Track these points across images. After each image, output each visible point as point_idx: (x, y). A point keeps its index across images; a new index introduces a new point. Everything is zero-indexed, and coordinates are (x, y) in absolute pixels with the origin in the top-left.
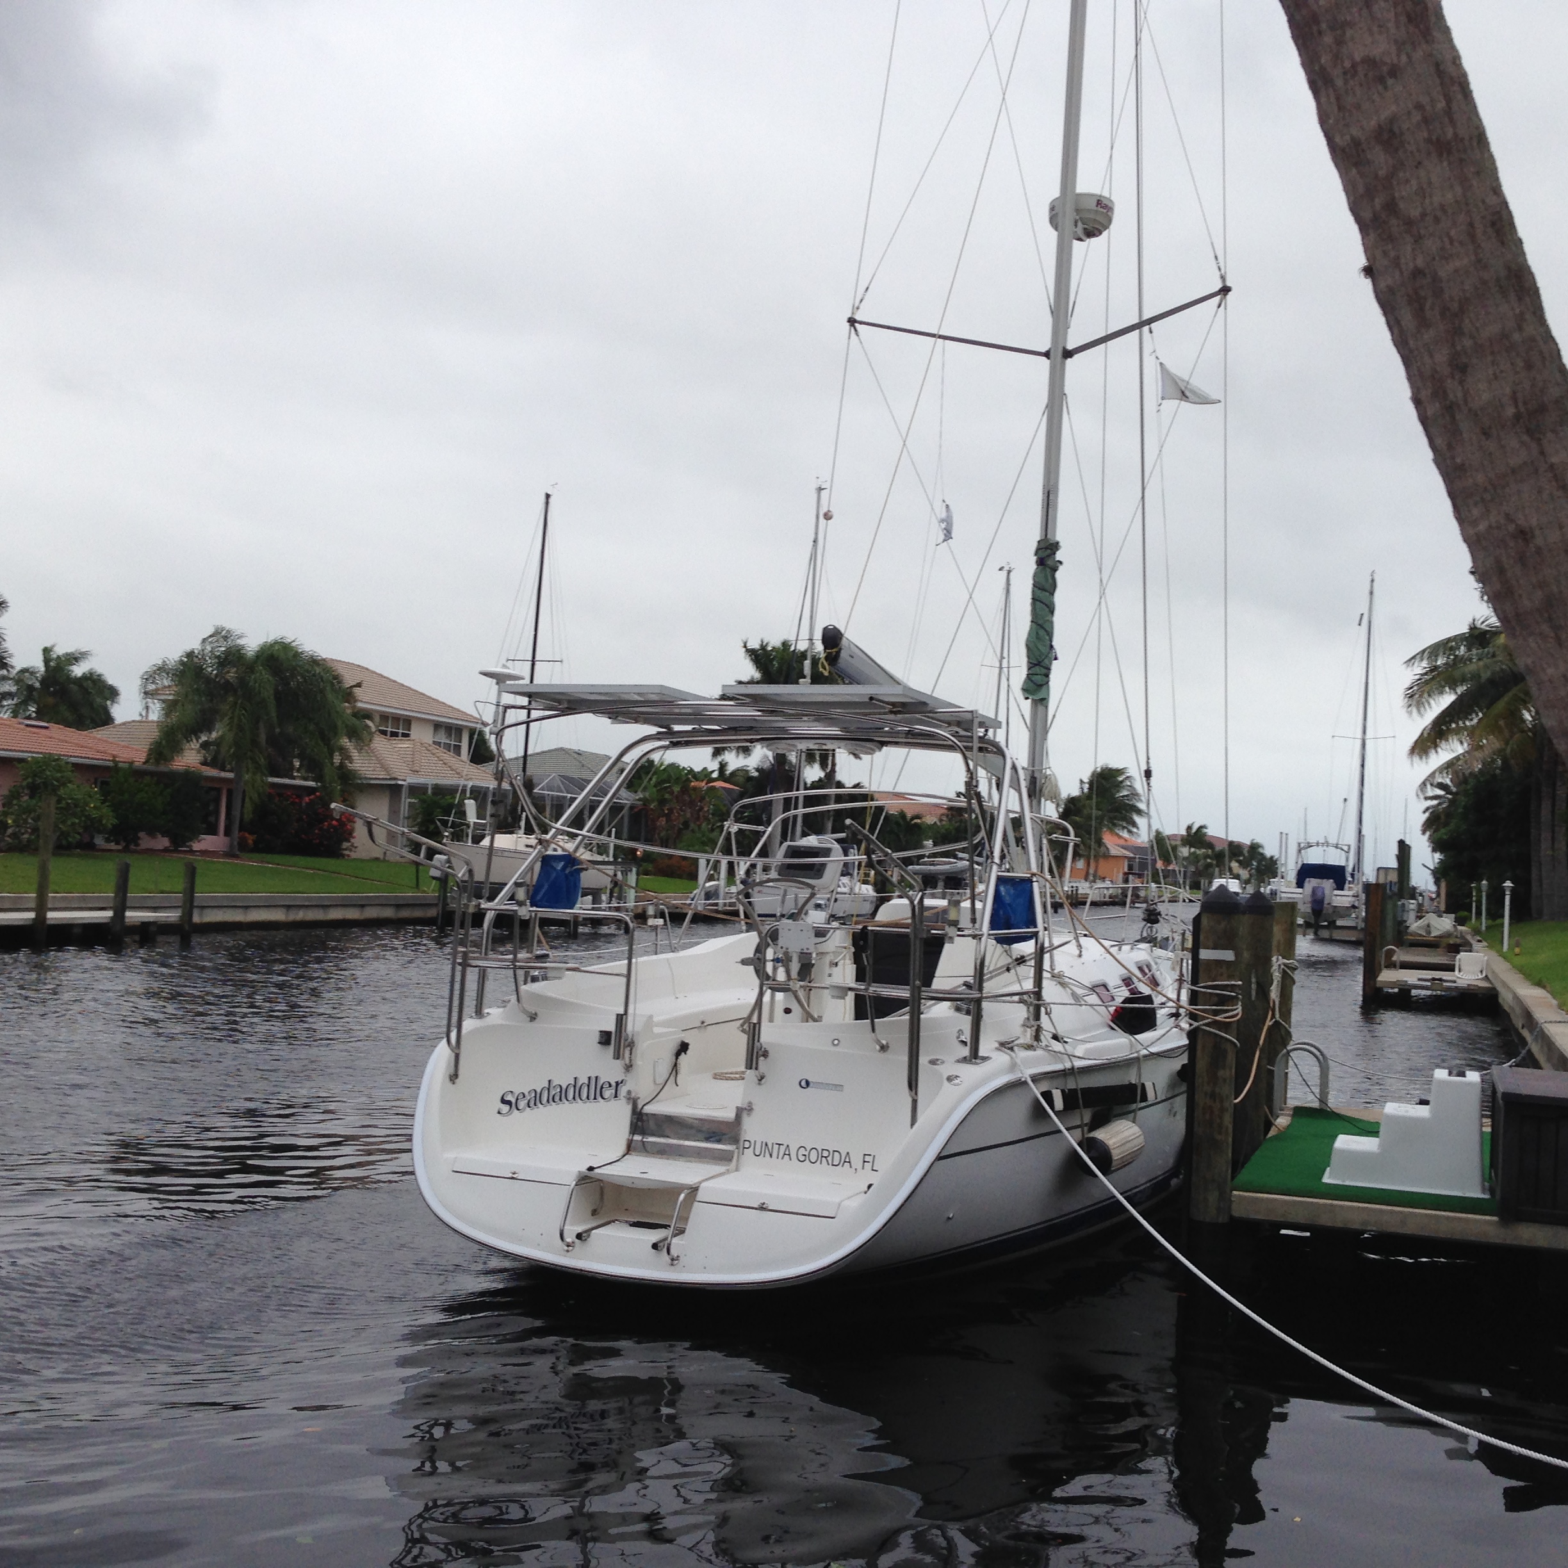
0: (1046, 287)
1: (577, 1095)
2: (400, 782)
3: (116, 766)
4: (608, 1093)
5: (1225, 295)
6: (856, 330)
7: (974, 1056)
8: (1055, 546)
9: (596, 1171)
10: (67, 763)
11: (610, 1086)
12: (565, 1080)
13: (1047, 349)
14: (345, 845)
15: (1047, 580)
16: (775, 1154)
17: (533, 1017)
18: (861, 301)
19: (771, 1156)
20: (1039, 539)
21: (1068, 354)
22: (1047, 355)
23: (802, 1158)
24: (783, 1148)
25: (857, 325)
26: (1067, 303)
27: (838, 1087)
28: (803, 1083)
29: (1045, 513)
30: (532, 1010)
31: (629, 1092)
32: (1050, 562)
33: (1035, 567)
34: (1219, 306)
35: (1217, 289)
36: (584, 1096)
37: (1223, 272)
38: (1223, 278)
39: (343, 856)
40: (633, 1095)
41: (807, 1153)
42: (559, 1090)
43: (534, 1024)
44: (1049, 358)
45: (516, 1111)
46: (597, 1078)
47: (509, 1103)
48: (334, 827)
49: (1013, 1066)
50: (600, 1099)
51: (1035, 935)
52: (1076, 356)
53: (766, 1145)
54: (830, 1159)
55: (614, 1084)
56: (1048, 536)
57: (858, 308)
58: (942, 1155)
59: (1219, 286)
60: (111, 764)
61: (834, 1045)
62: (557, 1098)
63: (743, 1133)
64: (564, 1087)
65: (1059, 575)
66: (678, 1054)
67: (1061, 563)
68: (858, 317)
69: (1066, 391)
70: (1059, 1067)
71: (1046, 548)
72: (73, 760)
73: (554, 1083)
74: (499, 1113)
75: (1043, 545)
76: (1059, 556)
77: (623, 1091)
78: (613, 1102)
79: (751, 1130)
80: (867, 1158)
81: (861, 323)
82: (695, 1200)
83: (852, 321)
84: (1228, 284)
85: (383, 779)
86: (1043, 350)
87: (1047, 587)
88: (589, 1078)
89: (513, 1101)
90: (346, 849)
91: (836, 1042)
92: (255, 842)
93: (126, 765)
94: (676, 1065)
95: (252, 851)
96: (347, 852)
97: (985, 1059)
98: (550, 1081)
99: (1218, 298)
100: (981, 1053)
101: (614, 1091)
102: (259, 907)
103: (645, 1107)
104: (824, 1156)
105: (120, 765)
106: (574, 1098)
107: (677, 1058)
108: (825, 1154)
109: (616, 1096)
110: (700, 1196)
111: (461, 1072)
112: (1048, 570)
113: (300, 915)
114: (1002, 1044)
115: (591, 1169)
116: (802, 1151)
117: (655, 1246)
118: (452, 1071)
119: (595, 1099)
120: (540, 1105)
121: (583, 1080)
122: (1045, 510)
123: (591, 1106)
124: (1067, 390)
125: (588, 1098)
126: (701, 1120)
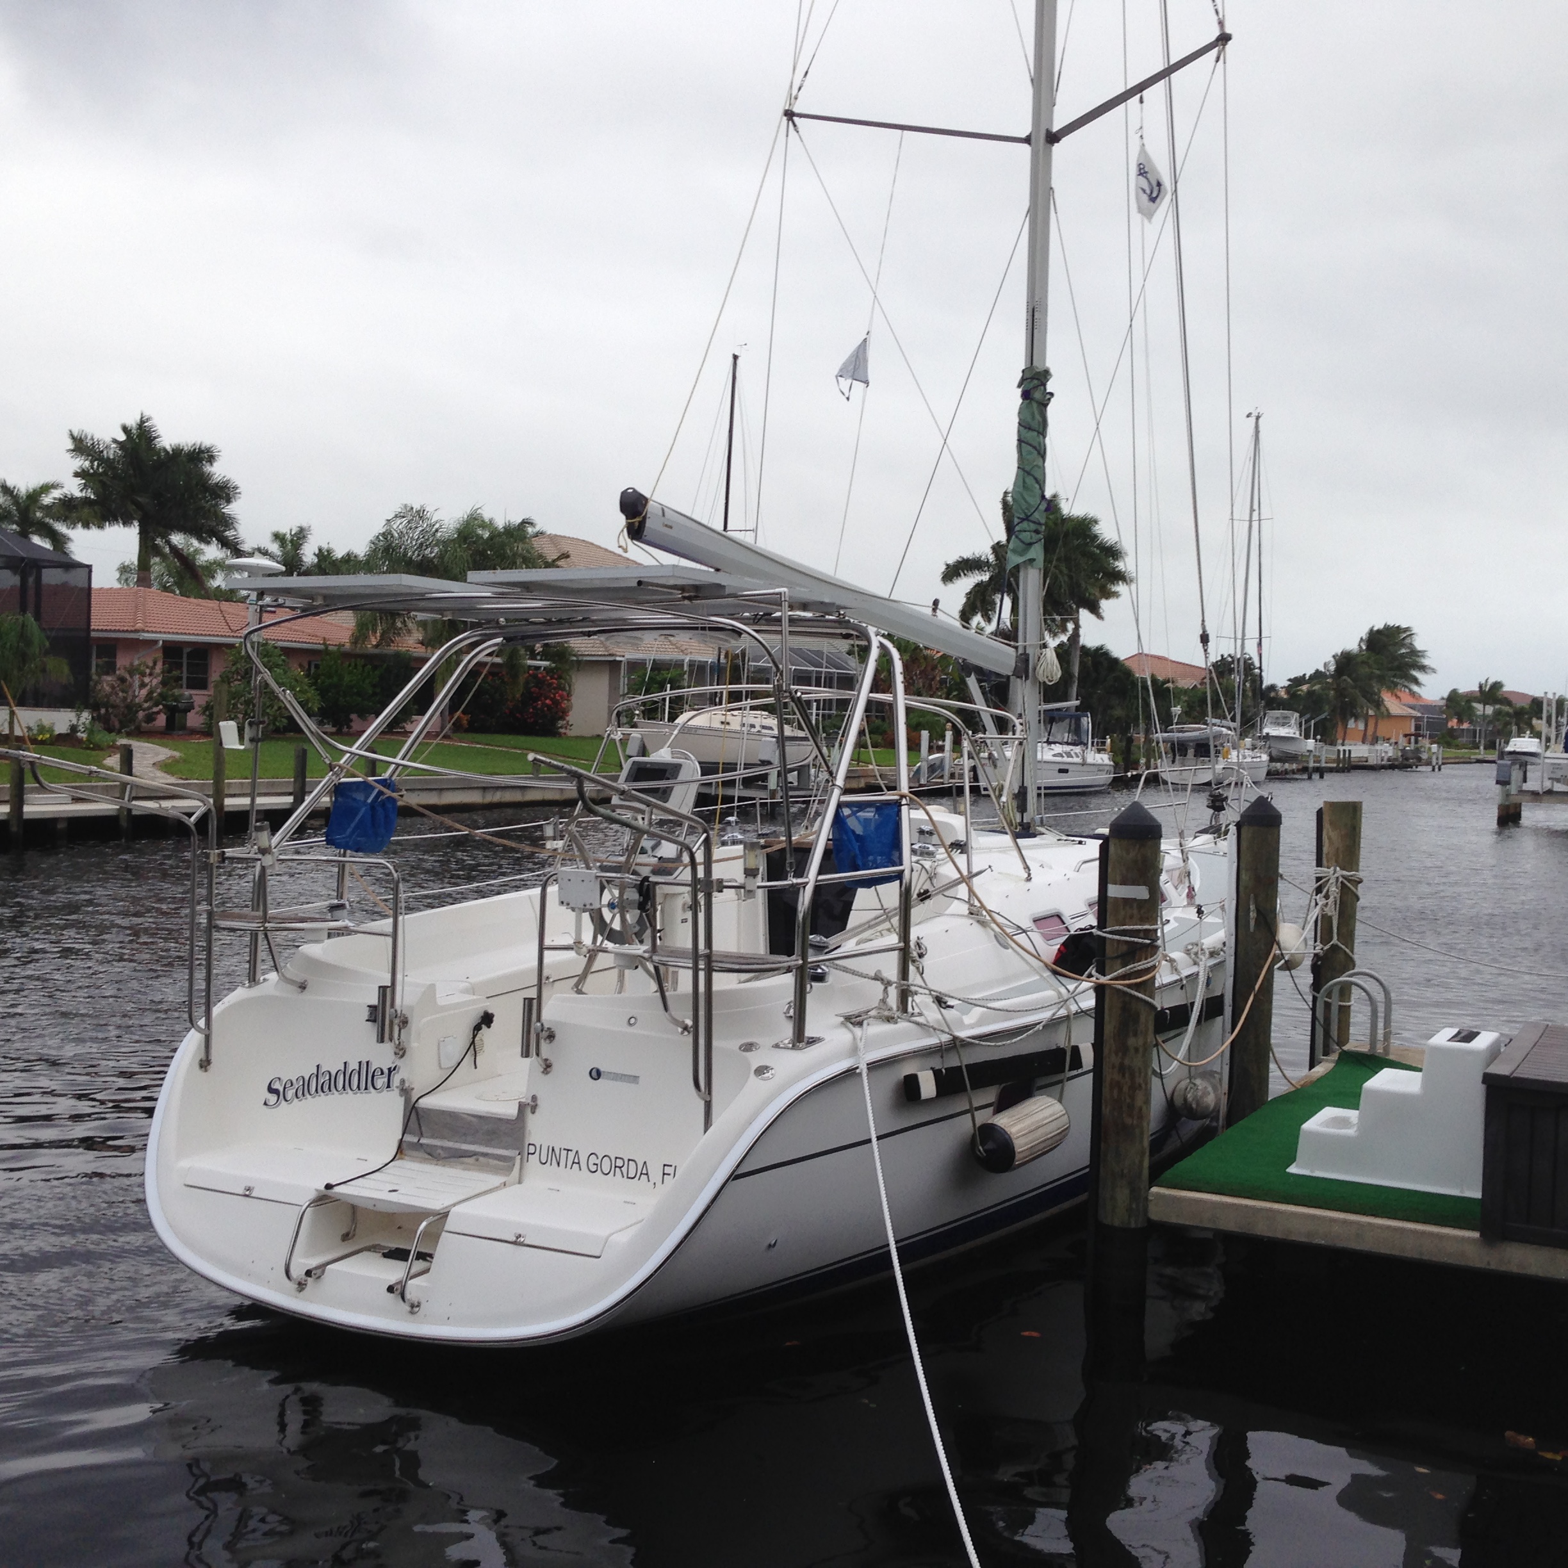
0: (1026, 57)
1: (346, 1086)
2: (618, 659)
3: (327, 648)
4: (380, 1082)
5: (1224, 45)
6: (795, 125)
7: (800, 1039)
8: (1045, 375)
9: (336, 1189)
10: (276, 648)
11: (382, 1073)
12: (334, 1066)
13: (1027, 133)
14: (561, 723)
15: (1033, 418)
16: (562, 1163)
17: (303, 987)
18: (800, 89)
19: (558, 1164)
20: (1023, 367)
21: (1053, 138)
22: (1027, 140)
23: (593, 1168)
24: (571, 1155)
25: (796, 119)
26: (1052, 74)
27: (634, 1079)
28: (594, 1074)
29: (1030, 337)
30: (299, 980)
31: (403, 1081)
32: (1037, 395)
33: (1021, 401)
34: (1218, 60)
35: (1213, 38)
36: (355, 1086)
37: (1221, 16)
38: (1221, 23)
39: (560, 735)
40: (407, 1085)
41: (598, 1162)
42: (327, 1078)
43: (306, 996)
44: (1030, 144)
45: (283, 1102)
46: (368, 1063)
47: (276, 1092)
48: (547, 706)
49: (854, 1050)
50: (371, 1089)
51: (899, 876)
52: (1064, 140)
53: (553, 1150)
54: (624, 1169)
55: (386, 1071)
56: (1035, 363)
57: (796, 98)
58: (739, 1172)
59: (1215, 33)
60: (322, 647)
61: (630, 1025)
62: (326, 1088)
63: (527, 1135)
64: (333, 1074)
65: (1051, 410)
66: (477, 1028)
67: (1052, 394)
68: (796, 109)
69: (1053, 186)
70: (931, 1041)
71: (1032, 378)
72: (280, 644)
73: (323, 1070)
74: (265, 1104)
75: (1028, 375)
76: (1050, 387)
77: (396, 1080)
78: (385, 1093)
79: (538, 1131)
80: (667, 1170)
81: (801, 116)
82: (442, 1230)
83: (789, 115)
84: (1228, 30)
85: (601, 655)
86: (1024, 136)
87: (1035, 425)
88: (360, 1063)
89: (281, 1090)
90: (561, 727)
91: (633, 1021)
92: (469, 722)
93: (335, 648)
94: (473, 1043)
95: (467, 731)
96: (562, 731)
97: (813, 1041)
98: (318, 1066)
99: (1215, 52)
100: (809, 1032)
101: (386, 1080)
102: (457, 789)
103: (420, 1100)
104: (619, 1166)
105: (330, 648)
106: (344, 1087)
107: (474, 1037)
108: (619, 1163)
109: (388, 1086)
110: (450, 1224)
111: (214, 1056)
112: (1035, 405)
113: (497, 797)
114: (848, 1019)
115: (329, 1187)
116: (593, 1159)
117: (391, 1289)
118: (202, 1055)
119: (366, 1089)
120: (308, 1096)
121: (353, 1066)
122: (1030, 331)
123: (362, 1097)
124: (1055, 183)
125: (358, 1087)
126: (480, 1117)
